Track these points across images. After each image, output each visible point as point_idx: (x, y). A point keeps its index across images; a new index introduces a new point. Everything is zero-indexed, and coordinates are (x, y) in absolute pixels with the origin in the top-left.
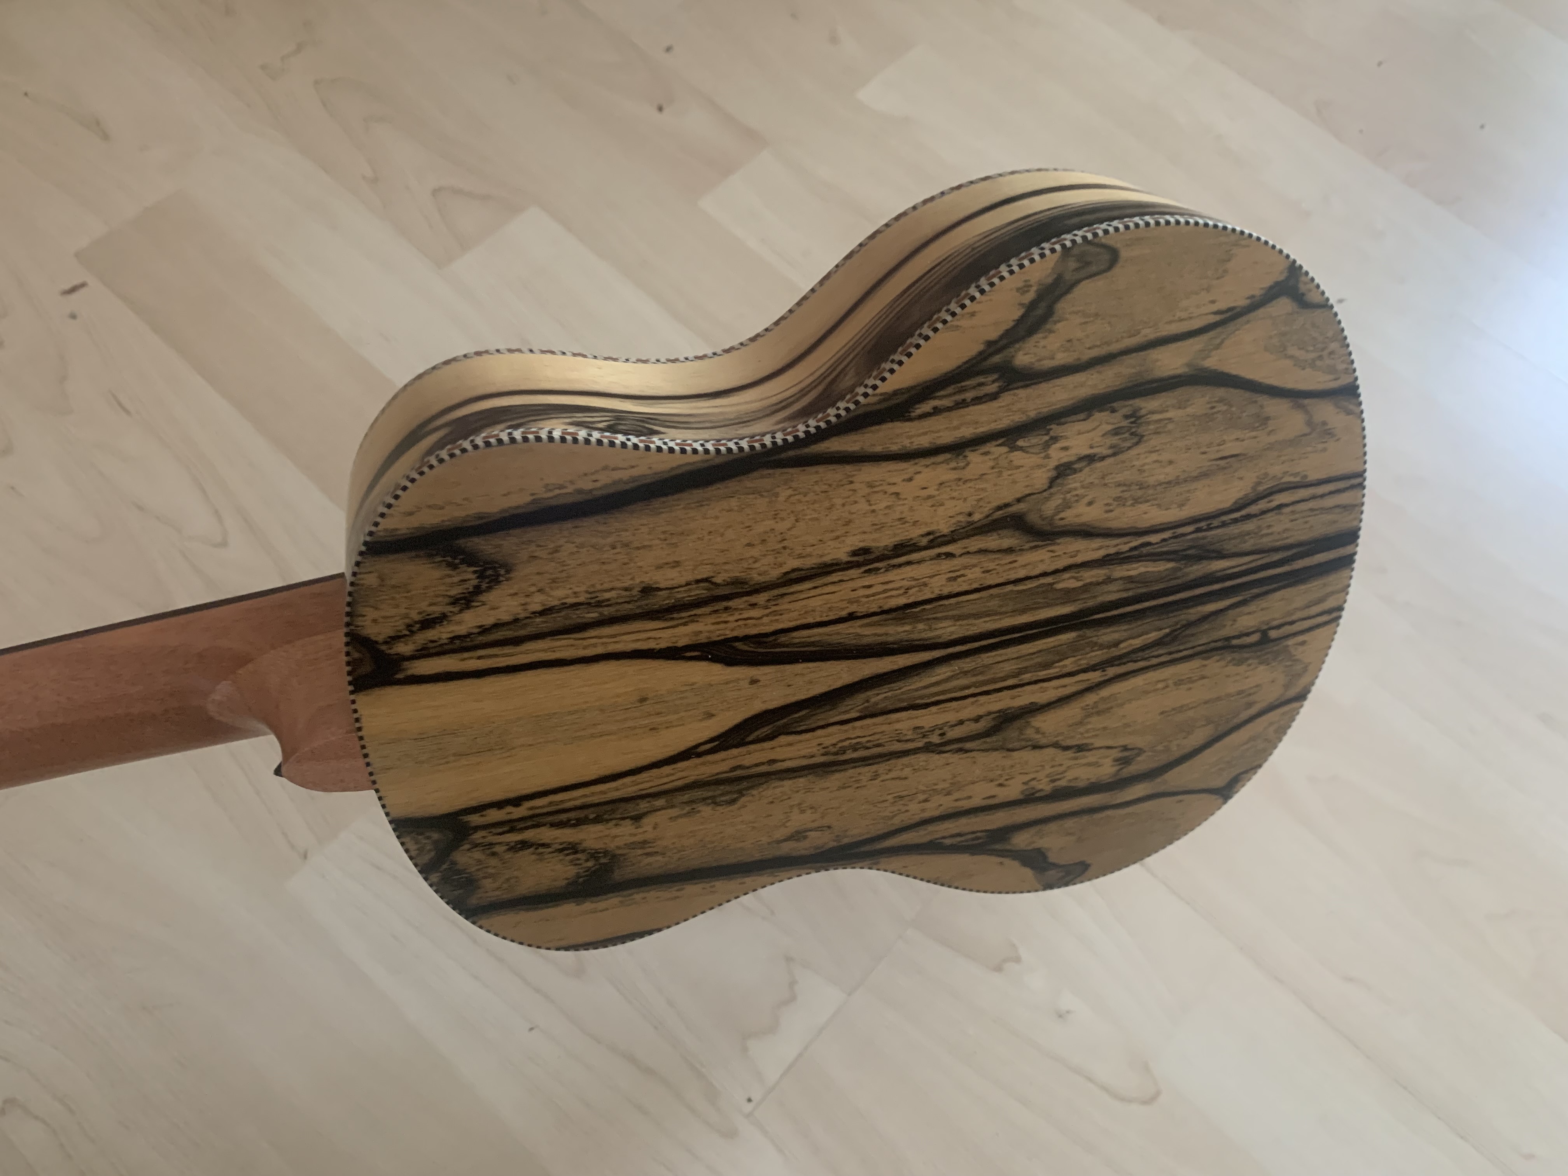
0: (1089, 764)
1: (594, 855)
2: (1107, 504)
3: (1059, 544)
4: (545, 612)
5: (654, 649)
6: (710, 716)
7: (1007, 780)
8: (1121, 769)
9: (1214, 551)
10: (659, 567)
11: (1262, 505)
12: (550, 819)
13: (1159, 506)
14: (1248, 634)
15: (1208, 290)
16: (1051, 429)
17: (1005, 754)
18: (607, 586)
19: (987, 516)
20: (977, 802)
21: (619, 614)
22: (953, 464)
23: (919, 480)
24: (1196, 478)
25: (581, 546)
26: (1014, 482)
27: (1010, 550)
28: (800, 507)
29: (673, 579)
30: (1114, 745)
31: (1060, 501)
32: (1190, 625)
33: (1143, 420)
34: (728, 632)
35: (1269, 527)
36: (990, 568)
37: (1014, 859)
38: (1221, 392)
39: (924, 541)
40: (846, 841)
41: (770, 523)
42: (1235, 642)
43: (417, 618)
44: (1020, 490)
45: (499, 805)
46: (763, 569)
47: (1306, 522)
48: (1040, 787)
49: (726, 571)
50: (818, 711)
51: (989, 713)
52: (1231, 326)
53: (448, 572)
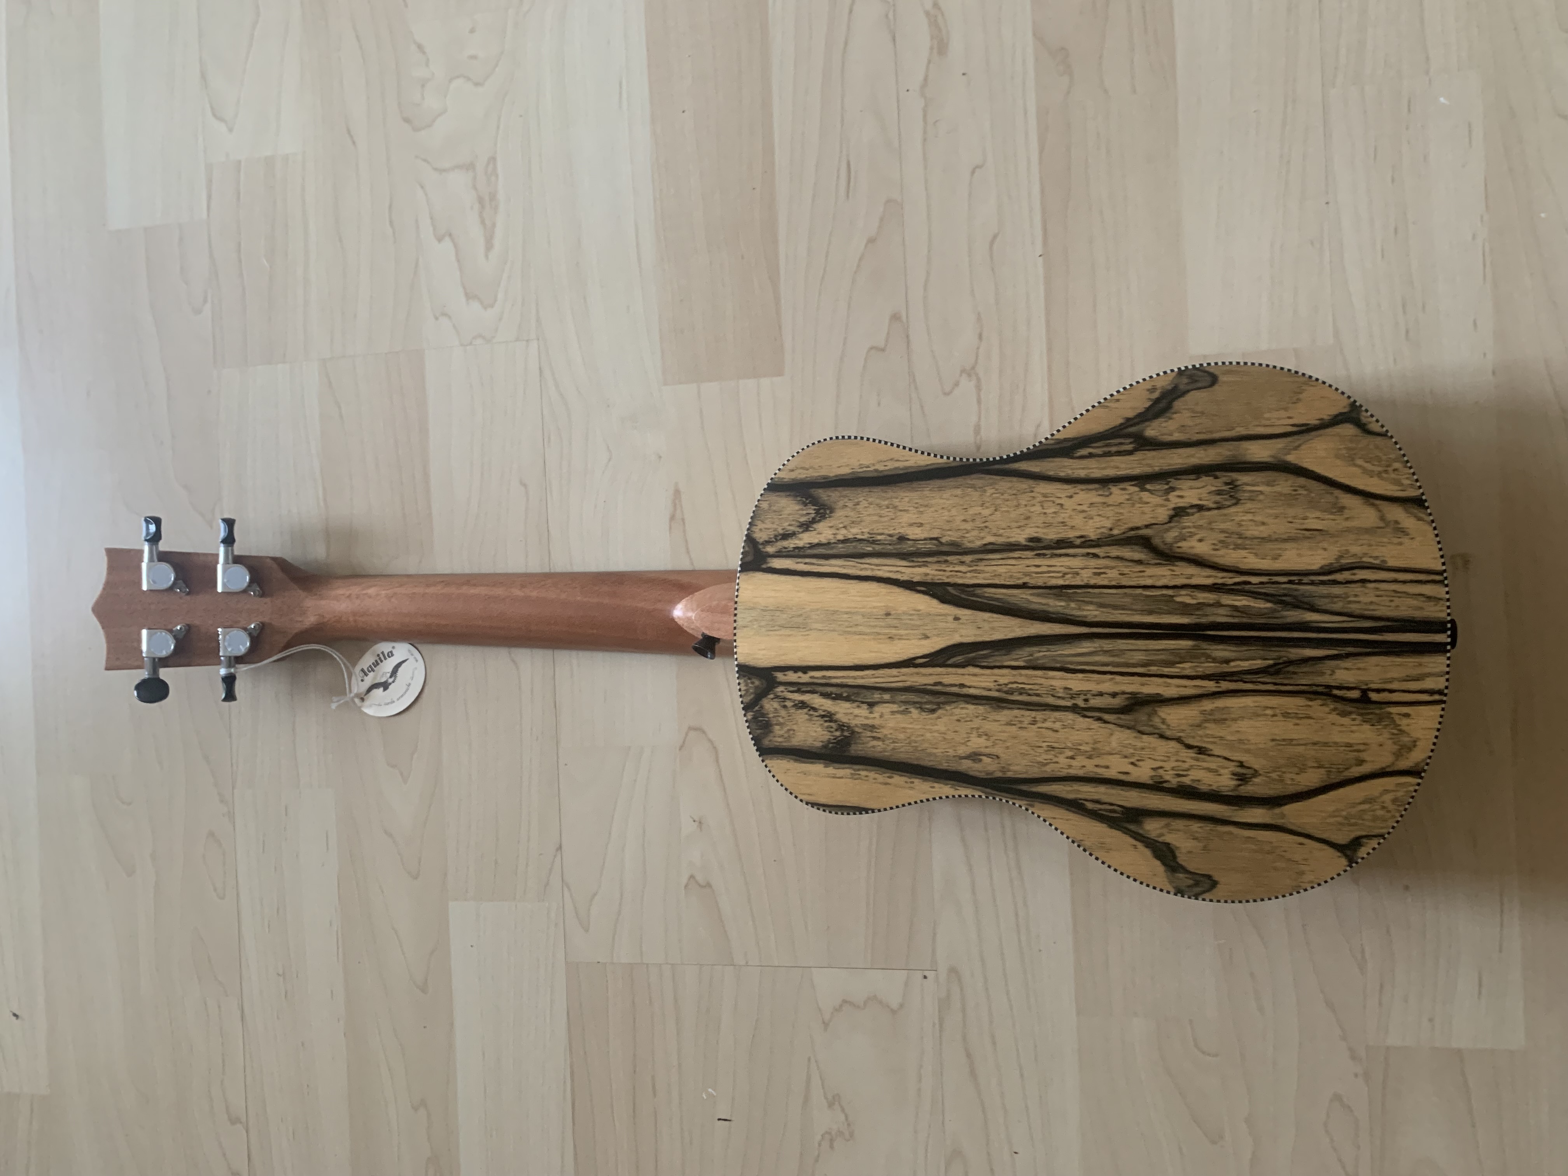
0: (1209, 770)
1: (841, 727)
2: (1214, 544)
3: (1177, 566)
4: (845, 541)
5: (899, 580)
6: (926, 637)
7: (1138, 760)
8: (1240, 785)
9: (1306, 603)
10: (911, 525)
11: (1346, 575)
12: (821, 689)
13: (1256, 555)
14: (1349, 689)
15: (1286, 409)
16: (1170, 482)
17: (1135, 734)
18: (880, 531)
19: (1124, 533)
20: (1112, 774)
21: (883, 551)
22: (1101, 492)
23: (1077, 498)
24: (1285, 540)
25: (871, 504)
26: (1143, 513)
27: (1139, 562)
28: (999, 502)
29: (917, 534)
30: (1232, 758)
31: (1177, 534)
32: (1290, 663)
33: (1239, 488)
34: (944, 578)
35: (1356, 596)
36: (1125, 573)
37: (1147, 847)
38: (1302, 481)
39: (1078, 541)
40: (1009, 774)
41: (978, 509)
42: (1336, 692)
43: (781, 532)
44: (1147, 519)
45: (795, 669)
46: (971, 538)
47: (1392, 601)
48: (1167, 778)
49: (949, 535)
50: (996, 653)
51: (1124, 693)
52: (1306, 437)
53: (801, 507)
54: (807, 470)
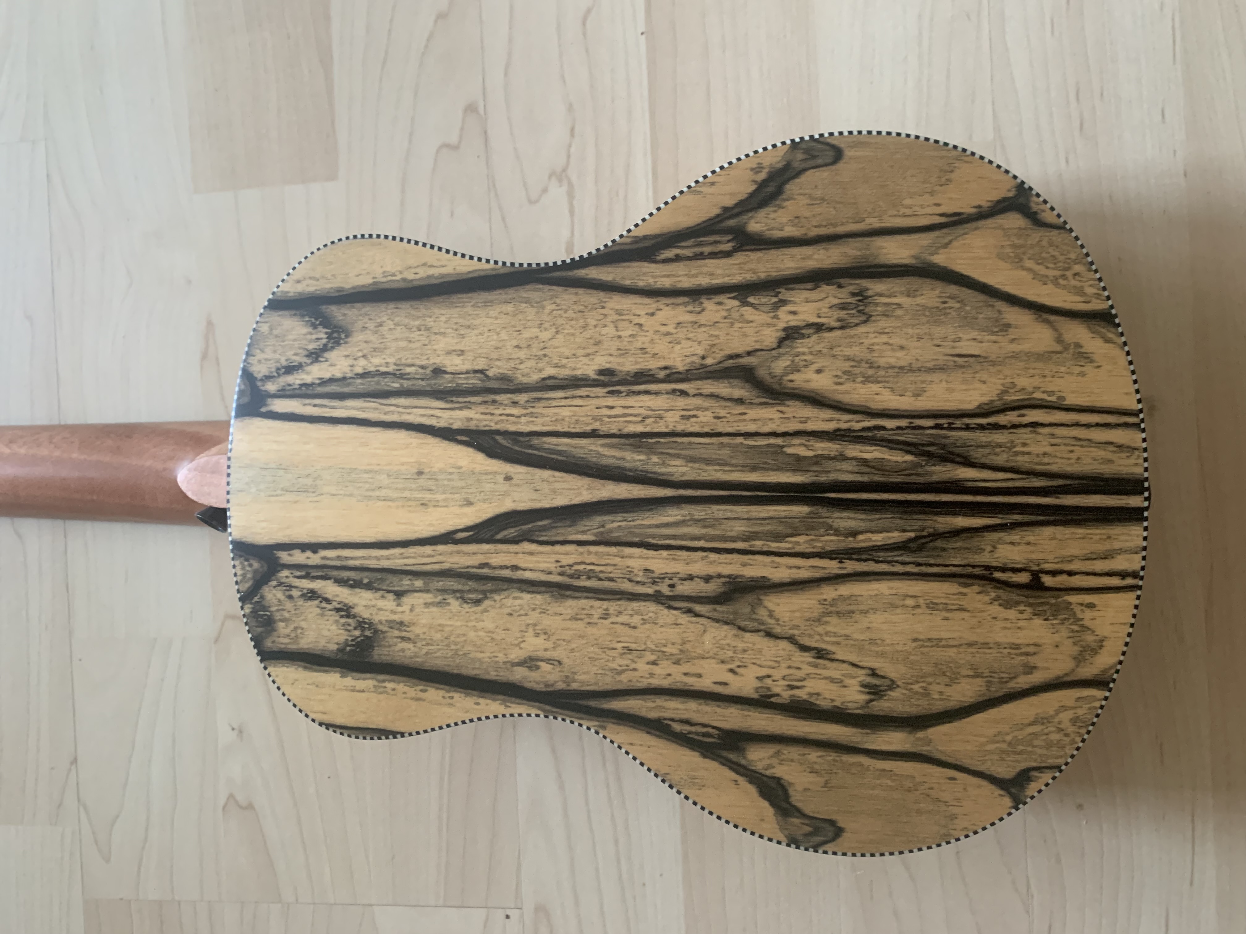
0: (832, 680)
1: (362, 624)
2: (836, 376)
3: (788, 406)
4: (365, 375)
5: (434, 427)
6: (470, 503)
7: (739, 667)
8: (871, 701)
9: (959, 455)
10: (449, 353)
11: (1012, 417)
12: (335, 573)
13: (892, 390)
14: (1015, 570)
15: (932, 193)
16: (780, 292)
17: (735, 631)
18: (409, 361)
19: (720, 363)
20: (705, 684)
21: (414, 388)
22: (690, 308)
23: (661, 316)
24: (930, 370)
25: (397, 325)
26: (745, 335)
27: (740, 401)
28: (560, 321)
29: (457, 366)
30: (860, 664)
31: (788, 363)
32: (937, 535)
33: (870, 300)
34: (492, 424)
35: (1024, 445)
36: (720, 415)
37: (750, 782)
38: (953, 289)
39: (662, 374)
40: (575, 686)
41: (535, 331)
42: (998, 575)
43: (284, 363)
44: (749, 344)
45: (304, 547)
46: (527, 371)
47: (1072, 451)
48: (776, 690)
49: (499, 367)
50: (559, 524)
51: (719, 576)
52: (959, 230)
53: (310, 330)
54: (318, 280)
